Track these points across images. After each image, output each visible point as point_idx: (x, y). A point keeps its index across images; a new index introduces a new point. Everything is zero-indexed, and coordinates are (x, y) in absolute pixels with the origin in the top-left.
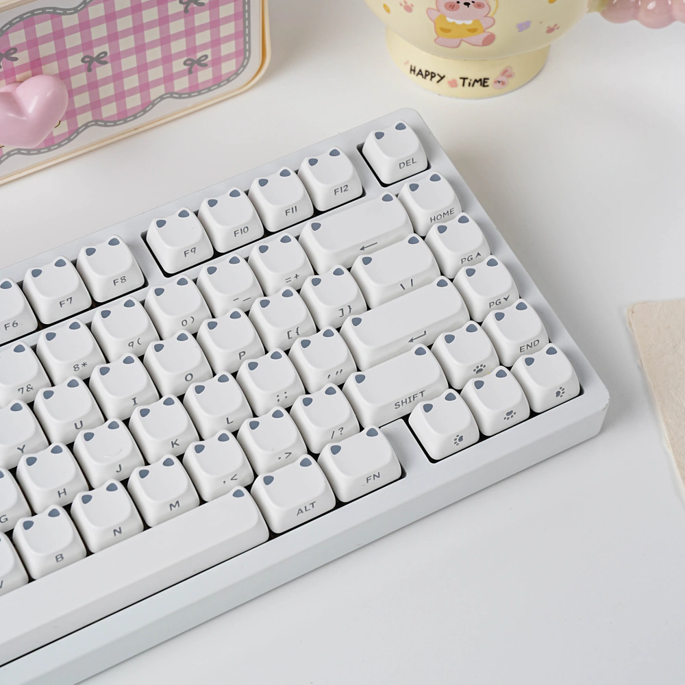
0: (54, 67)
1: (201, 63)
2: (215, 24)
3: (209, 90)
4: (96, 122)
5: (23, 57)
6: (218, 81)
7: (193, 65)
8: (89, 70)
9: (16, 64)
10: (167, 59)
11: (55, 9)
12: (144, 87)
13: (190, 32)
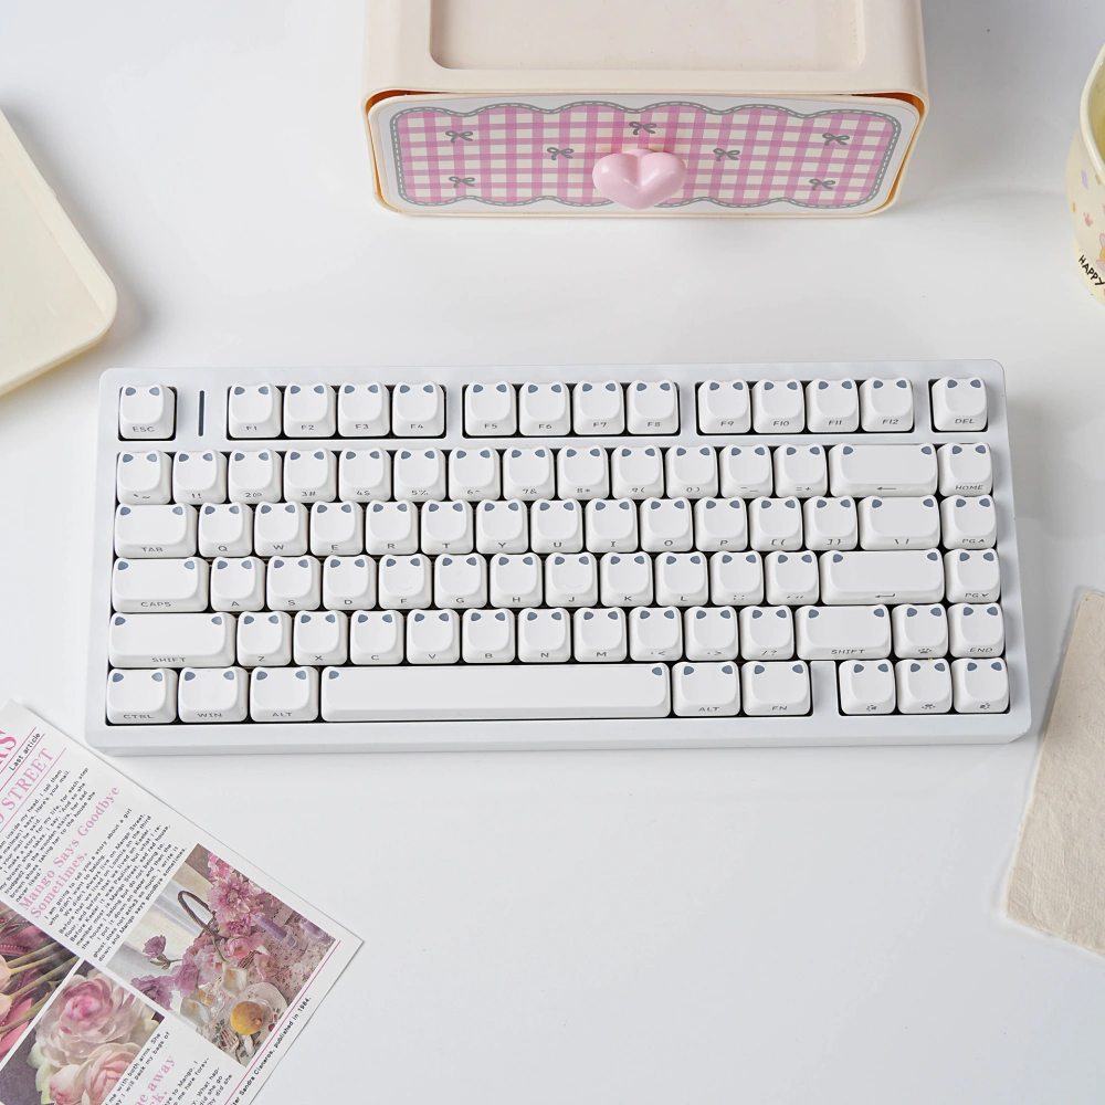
0: (685, 149)
1: (827, 186)
2: (851, 161)
3: (827, 207)
4: (710, 199)
5: (660, 133)
6: (838, 203)
7: (818, 184)
8: (718, 159)
9: (651, 135)
10: (795, 174)
11: (703, 106)
12: (766, 187)
13: (825, 160)
